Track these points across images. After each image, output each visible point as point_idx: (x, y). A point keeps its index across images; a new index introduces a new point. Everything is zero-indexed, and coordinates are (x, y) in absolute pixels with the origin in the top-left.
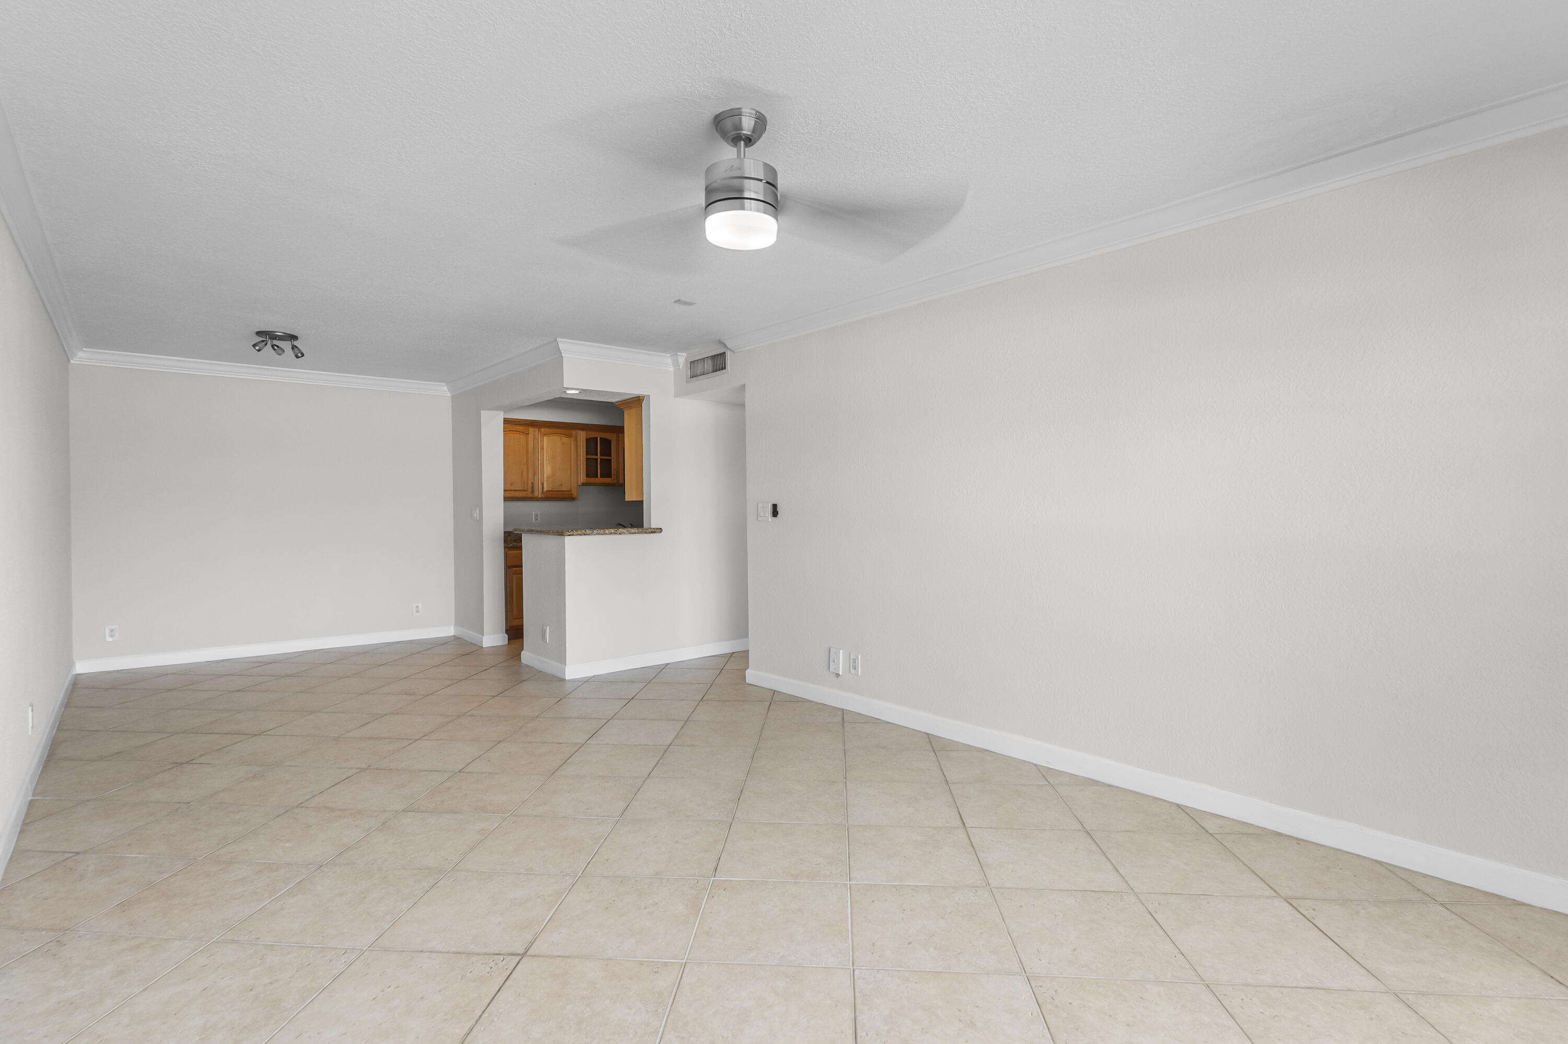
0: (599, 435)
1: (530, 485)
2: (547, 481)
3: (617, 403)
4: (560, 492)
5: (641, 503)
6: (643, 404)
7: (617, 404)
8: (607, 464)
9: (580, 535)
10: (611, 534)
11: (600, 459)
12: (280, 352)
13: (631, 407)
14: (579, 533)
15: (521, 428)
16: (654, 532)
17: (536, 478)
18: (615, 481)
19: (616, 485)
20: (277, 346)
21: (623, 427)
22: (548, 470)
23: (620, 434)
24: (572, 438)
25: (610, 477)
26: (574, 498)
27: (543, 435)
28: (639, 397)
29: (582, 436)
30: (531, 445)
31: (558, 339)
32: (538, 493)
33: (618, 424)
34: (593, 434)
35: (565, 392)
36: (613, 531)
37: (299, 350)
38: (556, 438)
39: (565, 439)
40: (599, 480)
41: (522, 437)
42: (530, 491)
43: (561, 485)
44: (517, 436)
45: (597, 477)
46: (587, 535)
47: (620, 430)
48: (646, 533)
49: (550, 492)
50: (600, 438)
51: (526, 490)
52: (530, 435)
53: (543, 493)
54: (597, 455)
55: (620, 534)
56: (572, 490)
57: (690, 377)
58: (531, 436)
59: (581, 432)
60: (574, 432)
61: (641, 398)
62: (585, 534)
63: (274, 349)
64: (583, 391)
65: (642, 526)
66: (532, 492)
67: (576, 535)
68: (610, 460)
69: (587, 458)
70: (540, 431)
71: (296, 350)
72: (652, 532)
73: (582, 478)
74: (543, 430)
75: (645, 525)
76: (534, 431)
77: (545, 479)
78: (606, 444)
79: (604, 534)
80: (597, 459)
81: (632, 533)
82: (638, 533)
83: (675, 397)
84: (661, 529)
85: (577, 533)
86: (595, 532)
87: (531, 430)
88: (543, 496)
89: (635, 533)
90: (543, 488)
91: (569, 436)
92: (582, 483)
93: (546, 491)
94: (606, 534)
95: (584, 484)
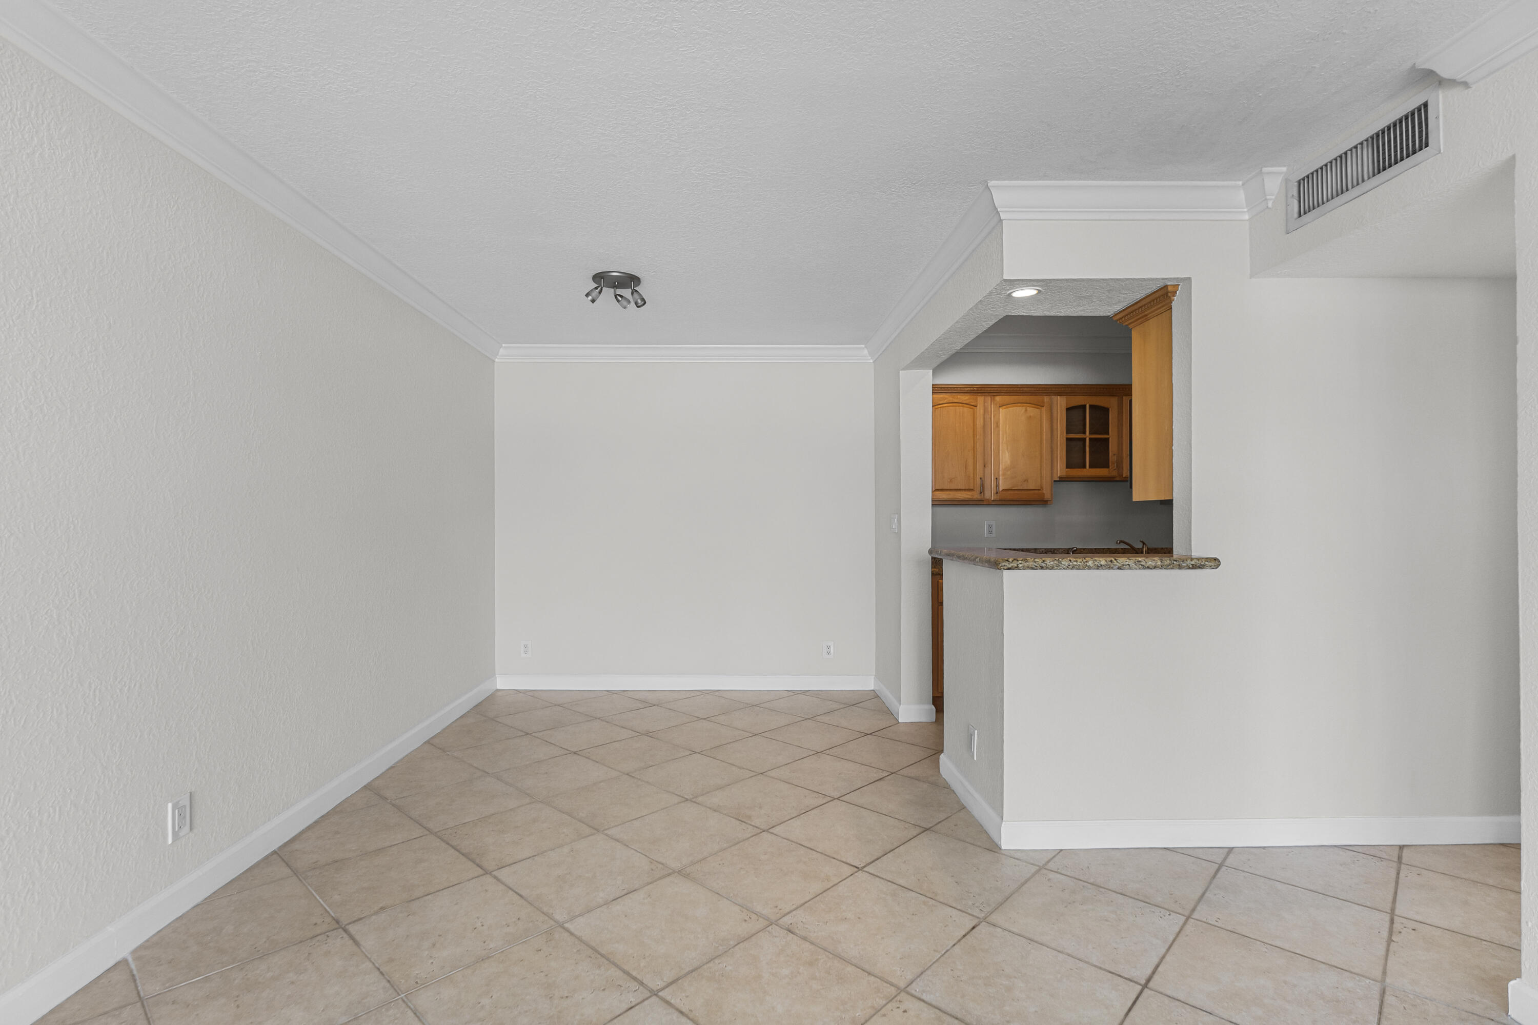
0: (1088, 401)
1: (978, 481)
2: (1004, 475)
3: (1116, 315)
4: (1023, 492)
5: (1168, 504)
6: (1173, 304)
7: (1115, 319)
8: (1101, 448)
9: (1033, 569)
10: (1099, 567)
11: (1090, 439)
12: (625, 303)
13: (1146, 318)
14: (1031, 564)
15: (965, 398)
16: (1201, 567)
17: (987, 470)
18: (1114, 473)
19: (1117, 479)
20: (621, 296)
21: (1130, 386)
22: (1005, 458)
23: (1124, 397)
24: (1044, 409)
25: (1106, 466)
26: (1046, 501)
27: (998, 406)
28: (1166, 287)
29: (1061, 403)
30: (980, 422)
31: (991, 183)
32: (990, 494)
33: (1118, 380)
34: (1078, 400)
35: (1010, 295)
36: (1103, 563)
37: (640, 295)
38: (1019, 410)
39: (1032, 411)
40: (1088, 472)
41: (966, 410)
42: (978, 489)
43: (1026, 481)
44: (960, 409)
45: (1084, 467)
46: (1047, 568)
47: (1125, 391)
48: (1180, 567)
49: (1010, 492)
50: (1091, 406)
51: (972, 490)
52: (978, 407)
53: (997, 493)
54: (1084, 433)
55: (1119, 568)
56: (1042, 488)
57: (1296, 215)
58: (980, 409)
59: (1058, 397)
60: (1046, 399)
61: (1170, 289)
62: (1042, 568)
63: (618, 301)
64: (1046, 286)
65: (1169, 551)
66: (981, 493)
67: (1024, 568)
68: (1107, 440)
69: (1068, 439)
70: (994, 399)
71: (636, 295)
72: (1194, 567)
73: (1060, 469)
74: (998, 398)
75: (1178, 550)
76: (985, 402)
77: (1001, 473)
78: (1100, 413)
79: (1084, 568)
80: (1084, 440)
81: (1148, 568)
82: (1162, 567)
83: (1251, 276)
84: (1215, 559)
85: (1026, 564)
86: (1065, 562)
87: (980, 399)
88: (998, 497)
89: (1155, 567)
90: (997, 486)
91: (1040, 405)
92: (1060, 477)
93: (1003, 490)
94: (1089, 568)
95: (1062, 480)
